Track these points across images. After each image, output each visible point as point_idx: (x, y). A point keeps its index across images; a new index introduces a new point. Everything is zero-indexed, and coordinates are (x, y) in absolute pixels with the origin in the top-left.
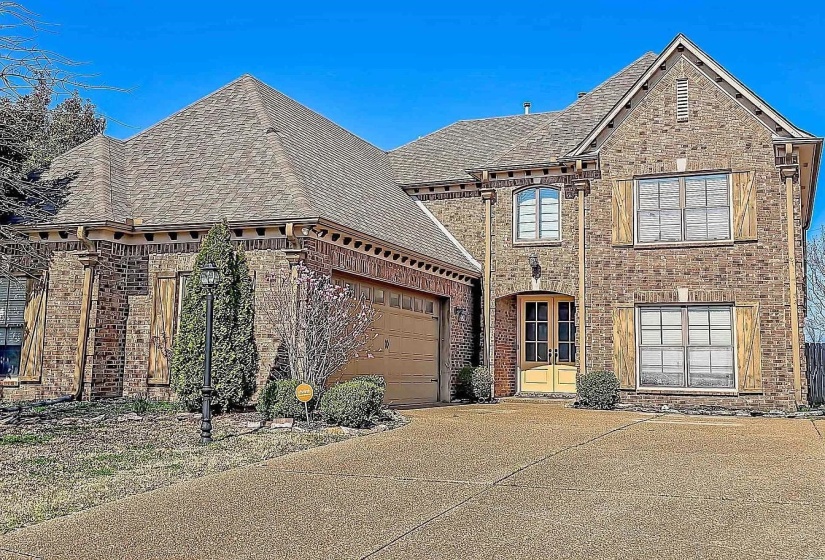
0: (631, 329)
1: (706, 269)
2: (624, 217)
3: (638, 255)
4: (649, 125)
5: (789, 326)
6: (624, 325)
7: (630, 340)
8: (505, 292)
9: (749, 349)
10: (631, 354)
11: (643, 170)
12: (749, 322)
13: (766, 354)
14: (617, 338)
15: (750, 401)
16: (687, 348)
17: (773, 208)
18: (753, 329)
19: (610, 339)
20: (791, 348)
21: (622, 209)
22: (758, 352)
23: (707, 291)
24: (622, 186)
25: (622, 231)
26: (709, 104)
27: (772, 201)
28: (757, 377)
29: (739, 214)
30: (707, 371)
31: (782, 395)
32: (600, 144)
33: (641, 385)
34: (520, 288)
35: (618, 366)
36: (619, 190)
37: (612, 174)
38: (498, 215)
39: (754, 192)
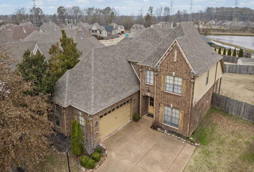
0: (162, 111)
2: (163, 84)
3: (165, 94)
4: (169, 61)
5: (188, 118)
6: (161, 109)
7: (162, 113)
8: (144, 95)
9: (181, 122)
10: (162, 116)
11: (167, 73)
12: (182, 115)
13: (184, 123)
14: (160, 112)
15: (180, 132)
16: (172, 117)
18: (182, 118)
20: (188, 123)
21: (163, 82)
22: (183, 122)
23: (175, 106)
25: (162, 88)
26: (180, 59)
27: (189, 88)
29: (183, 89)
30: (174, 123)
31: (185, 133)
32: (160, 64)
33: (164, 123)
34: (146, 95)
35: (160, 118)
36: (162, 77)
37: (162, 72)
38: (143, 76)
39: (186, 85)
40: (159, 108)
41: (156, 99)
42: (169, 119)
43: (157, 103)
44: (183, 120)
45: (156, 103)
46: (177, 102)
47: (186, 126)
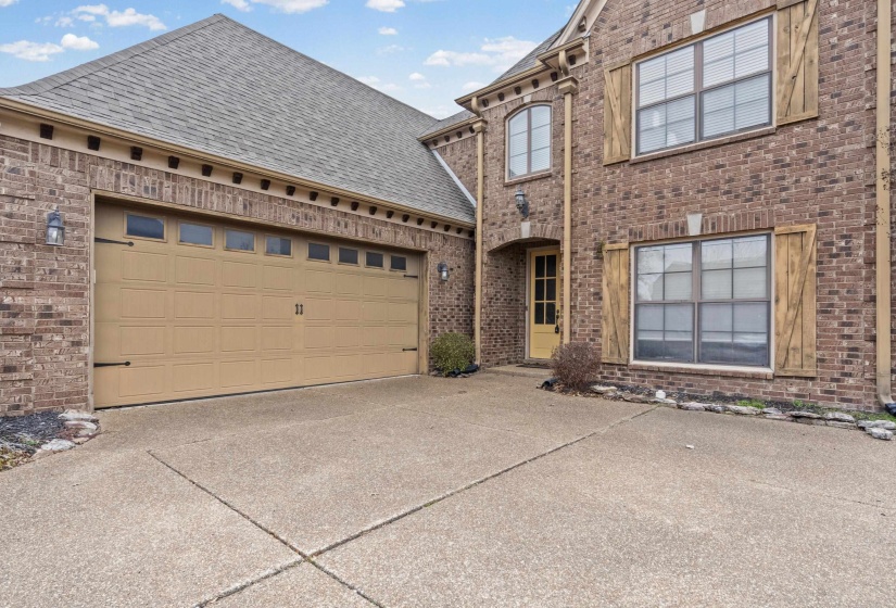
0: (624, 279)
1: (730, 180)
2: (619, 122)
3: (637, 174)
5: (871, 262)
6: (615, 274)
7: (622, 295)
9: (798, 305)
10: (623, 315)
11: (646, 45)
12: (797, 259)
13: (825, 311)
14: (606, 294)
15: (794, 390)
16: (698, 306)
17: (849, 55)
18: (804, 272)
19: (598, 296)
20: (873, 299)
21: (617, 110)
22: (811, 307)
23: (729, 212)
24: (616, 76)
25: (616, 143)
27: (848, 43)
28: (807, 350)
29: (787, 77)
30: (727, 339)
31: (850, 381)
32: (589, 25)
33: (636, 358)
34: (511, 237)
35: (607, 331)
36: (613, 84)
37: (607, 61)
38: (490, 151)
39: (814, 34)
40: (598, 273)
41: (573, 227)
42: (679, 327)
43: (580, 249)
44: (810, 287)
45: (573, 253)
46: (745, 180)
47: (847, 331)
